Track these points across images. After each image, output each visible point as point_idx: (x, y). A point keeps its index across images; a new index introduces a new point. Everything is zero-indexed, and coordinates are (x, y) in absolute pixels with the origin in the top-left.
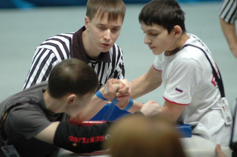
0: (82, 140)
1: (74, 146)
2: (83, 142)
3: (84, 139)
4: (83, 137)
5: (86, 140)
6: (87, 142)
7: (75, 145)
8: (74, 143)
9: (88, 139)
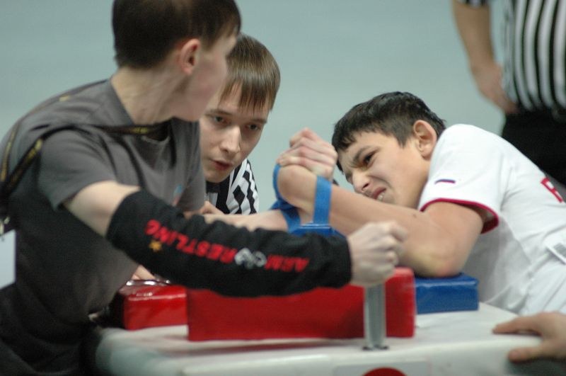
0: (177, 241)
1: (152, 249)
2: (179, 246)
3: (183, 239)
4: (183, 232)
5: (188, 244)
6: (189, 250)
7: (156, 246)
8: (158, 240)
9: (194, 243)
